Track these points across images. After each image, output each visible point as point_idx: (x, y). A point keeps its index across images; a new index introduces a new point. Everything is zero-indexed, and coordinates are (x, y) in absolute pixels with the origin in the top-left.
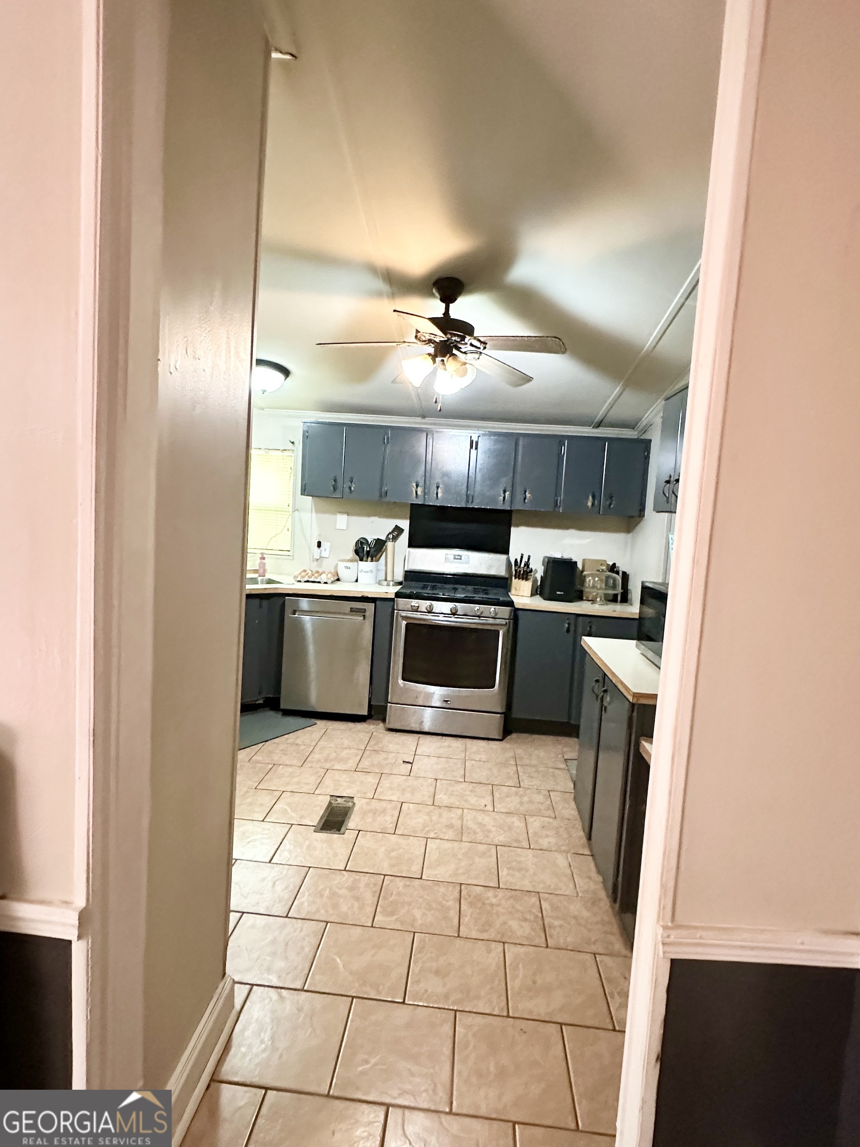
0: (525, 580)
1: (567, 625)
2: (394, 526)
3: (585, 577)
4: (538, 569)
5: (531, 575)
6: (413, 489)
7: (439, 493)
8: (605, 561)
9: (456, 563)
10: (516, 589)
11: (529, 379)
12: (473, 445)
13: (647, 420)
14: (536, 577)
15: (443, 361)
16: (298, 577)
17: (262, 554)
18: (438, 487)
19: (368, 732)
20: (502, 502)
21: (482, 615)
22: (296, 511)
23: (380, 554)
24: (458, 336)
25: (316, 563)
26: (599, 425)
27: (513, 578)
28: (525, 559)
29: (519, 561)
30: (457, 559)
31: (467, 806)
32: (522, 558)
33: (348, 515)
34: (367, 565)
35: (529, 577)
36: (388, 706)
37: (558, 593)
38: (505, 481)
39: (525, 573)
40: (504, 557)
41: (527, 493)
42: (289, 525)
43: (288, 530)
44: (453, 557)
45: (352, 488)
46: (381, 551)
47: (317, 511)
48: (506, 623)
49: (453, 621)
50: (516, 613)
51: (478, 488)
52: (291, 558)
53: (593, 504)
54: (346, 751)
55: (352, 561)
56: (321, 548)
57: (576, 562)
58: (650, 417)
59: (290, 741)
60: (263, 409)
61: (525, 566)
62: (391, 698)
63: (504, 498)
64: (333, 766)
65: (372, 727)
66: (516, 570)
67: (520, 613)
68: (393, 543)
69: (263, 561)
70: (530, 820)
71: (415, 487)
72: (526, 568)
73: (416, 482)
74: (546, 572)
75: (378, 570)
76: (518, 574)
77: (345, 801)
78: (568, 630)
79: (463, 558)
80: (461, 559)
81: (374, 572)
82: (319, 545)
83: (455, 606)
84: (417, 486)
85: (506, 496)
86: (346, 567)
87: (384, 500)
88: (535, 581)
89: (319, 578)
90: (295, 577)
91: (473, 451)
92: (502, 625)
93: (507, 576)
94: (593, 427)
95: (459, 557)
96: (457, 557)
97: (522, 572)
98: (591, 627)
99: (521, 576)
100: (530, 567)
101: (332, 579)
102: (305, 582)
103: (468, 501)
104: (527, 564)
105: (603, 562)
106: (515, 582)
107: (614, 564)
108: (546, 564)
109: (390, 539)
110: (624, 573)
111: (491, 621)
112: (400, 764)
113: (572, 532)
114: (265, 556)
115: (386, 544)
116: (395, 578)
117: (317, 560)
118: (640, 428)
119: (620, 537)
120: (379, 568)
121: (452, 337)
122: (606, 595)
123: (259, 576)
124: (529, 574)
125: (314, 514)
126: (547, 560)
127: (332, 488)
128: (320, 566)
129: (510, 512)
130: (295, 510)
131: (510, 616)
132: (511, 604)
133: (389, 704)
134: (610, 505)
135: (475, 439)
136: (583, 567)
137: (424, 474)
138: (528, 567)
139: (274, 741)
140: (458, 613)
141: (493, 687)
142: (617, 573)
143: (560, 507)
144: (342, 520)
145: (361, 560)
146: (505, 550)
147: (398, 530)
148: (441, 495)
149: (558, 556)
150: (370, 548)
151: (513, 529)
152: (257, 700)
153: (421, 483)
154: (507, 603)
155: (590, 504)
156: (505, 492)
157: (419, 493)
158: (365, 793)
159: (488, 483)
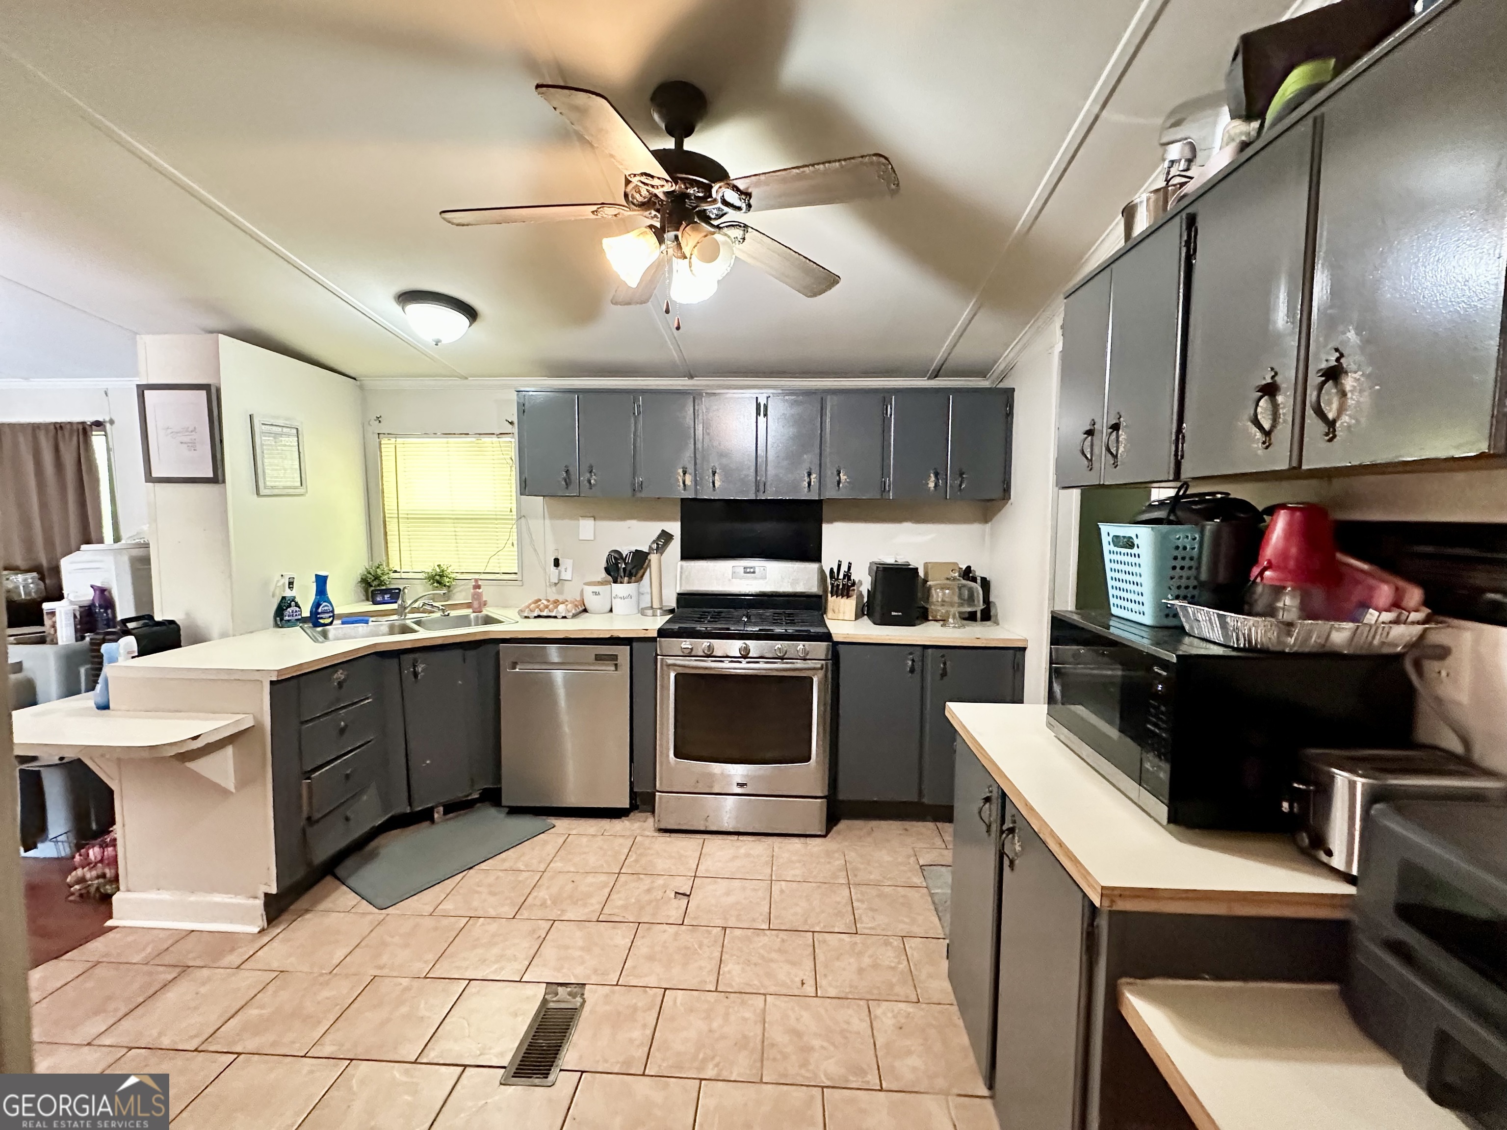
0: (845, 597)
1: (910, 663)
2: (659, 532)
3: (930, 588)
4: (864, 581)
5: (854, 590)
6: (679, 478)
7: (716, 482)
8: (957, 564)
9: (748, 578)
10: (834, 611)
11: (832, 280)
12: (761, 410)
13: (1007, 360)
14: (861, 592)
15: (676, 237)
16: (524, 611)
17: (476, 580)
18: (714, 473)
19: (629, 837)
20: (806, 490)
21: (786, 656)
22: (523, 518)
23: (642, 571)
24: (699, 184)
25: (554, 589)
26: (936, 375)
27: (829, 595)
28: (844, 568)
29: (835, 570)
30: (748, 573)
31: (772, 989)
32: (839, 566)
33: (595, 519)
34: (623, 589)
35: (851, 593)
36: (657, 798)
37: (893, 613)
38: (809, 459)
39: (845, 588)
40: (814, 566)
41: (841, 475)
42: (514, 537)
43: (513, 545)
44: (742, 570)
45: (592, 481)
46: (642, 567)
47: (553, 516)
48: (822, 665)
49: (743, 667)
50: (836, 649)
51: (771, 471)
52: (520, 583)
53: (936, 485)
54: (590, 879)
55: (602, 583)
56: (559, 568)
57: (917, 569)
59: (506, 865)
60: (466, 378)
61: (844, 578)
62: (661, 784)
63: (809, 484)
64: (563, 911)
65: (637, 825)
66: (832, 585)
67: (841, 649)
68: (659, 555)
69: (478, 590)
70: (878, 1010)
71: (682, 474)
72: (846, 580)
73: (683, 468)
74: (875, 584)
75: (640, 594)
76: (835, 588)
77: (570, 994)
78: (912, 670)
79: (757, 570)
80: (754, 573)
81: (634, 598)
82: (557, 563)
83: (744, 645)
84: (685, 473)
85: (812, 480)
86: (595, 593)
87: (639, 495)
88: (860, 595)
89: (555, 610)
90: (521, 611)
91: (761, 418)
92: (814, 669)
93: (821, 593)
94: (929, 378)
95: (752, 570)
96: (748, 570)
97: (841, 587)
98: (945, 664)
99: (840, 592)
100: (852, 578)
101: (574, 611)
102: (535, 617)
103: (757, 491)
104: (848, 576)
105: (953, 566)
106: (832, 601)
107: (969, 568)
108: (874, 574)
109: (653, 550)
110: (984, 579)
111: (800, 664)
112: (670, 899)
113: (907, 526)
114: (480, 583)
115: (649, 557)
116: (664, 604)
117: (556, 584)
118: (995, 374)
119: (975, 528)
120: (641, 590)
121: (687, 188)
122: (960, 613)
123: (474, 612)
124: (852, 588)
125: (548, 522)
126: (875, 568)
127: (563, 483)
128: (561, 592)
129: (819, 503)
130: (520, 517)
131: (827, 655)
132: (827, 637)
133: (657, 793)
134: (960, 486)
135: (762, 401)
136: (926, 574)
137: (692, 455)
138: (849, 579)
139: (483, 866)
140: (750, 655)
141: (808, 759)
142: (974, 579)
143: (889, 491)
144: (587, 527)
145: (615, 582)
146: (816, 557)
147: (666, 537)
148: (719, 484)
149: (890, 560)
150: (625, 564)
151: (826, 528)
152: (470, 794)
153: (690, 469)
154: (821, 636)
155: (932, 485)
156: (809, 474)
157: (688, 482)
158: (605, 973)
159: (785, 463)
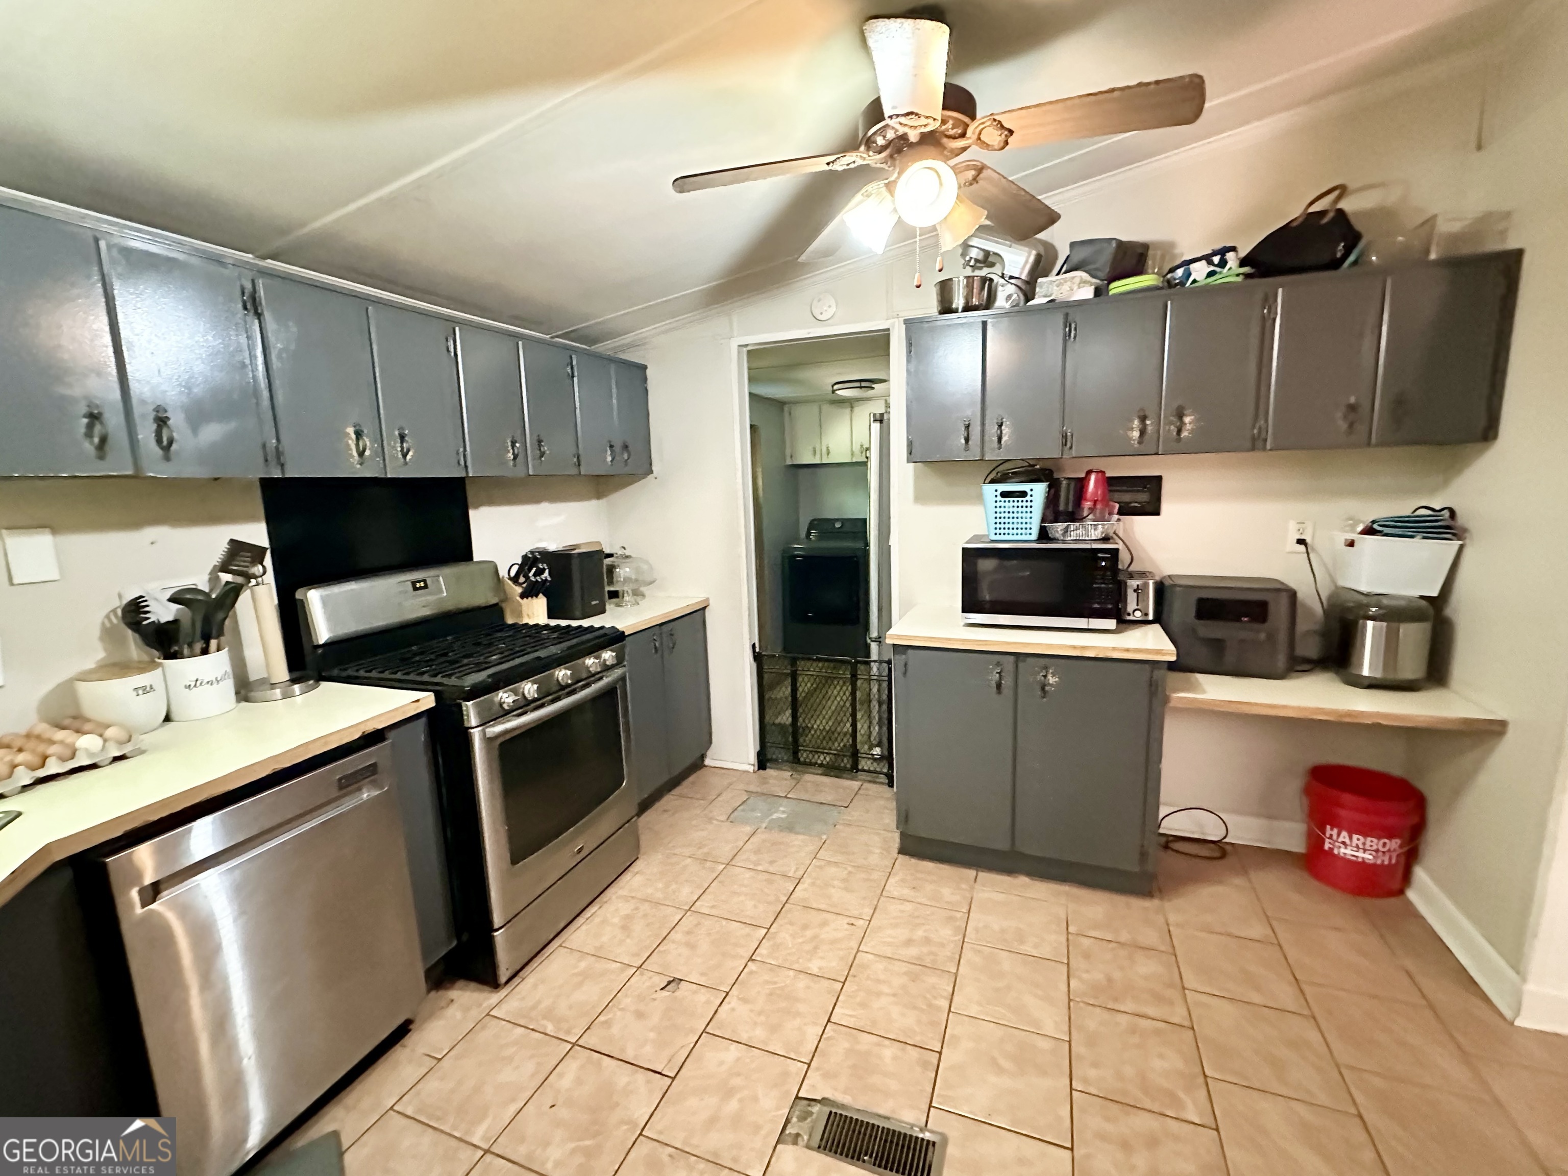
0: (539, 597)
2: (227, 544)
6: (350, 442)
7: (406, 451)
9: (422, 597)
10: (528, 615)
20: (511, 463)
30: (420, 588)
33: (53, 533)
34: (206, 666)
37: (593, 603)
41: (543, 445)
44: (411, 587)
53: (612, 460)
58: (648, 334)
63: (514, 455)
71: (353, 436)
76: (528, 589)
78: (656, 651)
79: (429, 582)
80: (426, 587)
84: (359, 434)
85: (517, 451)
86: (143, 691)
95: (422, 584)
96: (418, 585)
99: (534, 591)
106: (525, 604)
133: (499, 932)
134: (627, 459)
144: (32, 552)
148: (411, 454)
151: (471, 514)
153: (369, 429)
155: (609, 459)
156: (513, 444)
157: (366, 451)
